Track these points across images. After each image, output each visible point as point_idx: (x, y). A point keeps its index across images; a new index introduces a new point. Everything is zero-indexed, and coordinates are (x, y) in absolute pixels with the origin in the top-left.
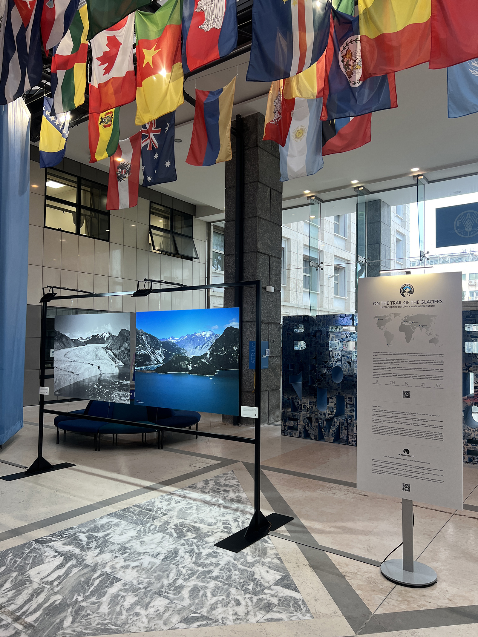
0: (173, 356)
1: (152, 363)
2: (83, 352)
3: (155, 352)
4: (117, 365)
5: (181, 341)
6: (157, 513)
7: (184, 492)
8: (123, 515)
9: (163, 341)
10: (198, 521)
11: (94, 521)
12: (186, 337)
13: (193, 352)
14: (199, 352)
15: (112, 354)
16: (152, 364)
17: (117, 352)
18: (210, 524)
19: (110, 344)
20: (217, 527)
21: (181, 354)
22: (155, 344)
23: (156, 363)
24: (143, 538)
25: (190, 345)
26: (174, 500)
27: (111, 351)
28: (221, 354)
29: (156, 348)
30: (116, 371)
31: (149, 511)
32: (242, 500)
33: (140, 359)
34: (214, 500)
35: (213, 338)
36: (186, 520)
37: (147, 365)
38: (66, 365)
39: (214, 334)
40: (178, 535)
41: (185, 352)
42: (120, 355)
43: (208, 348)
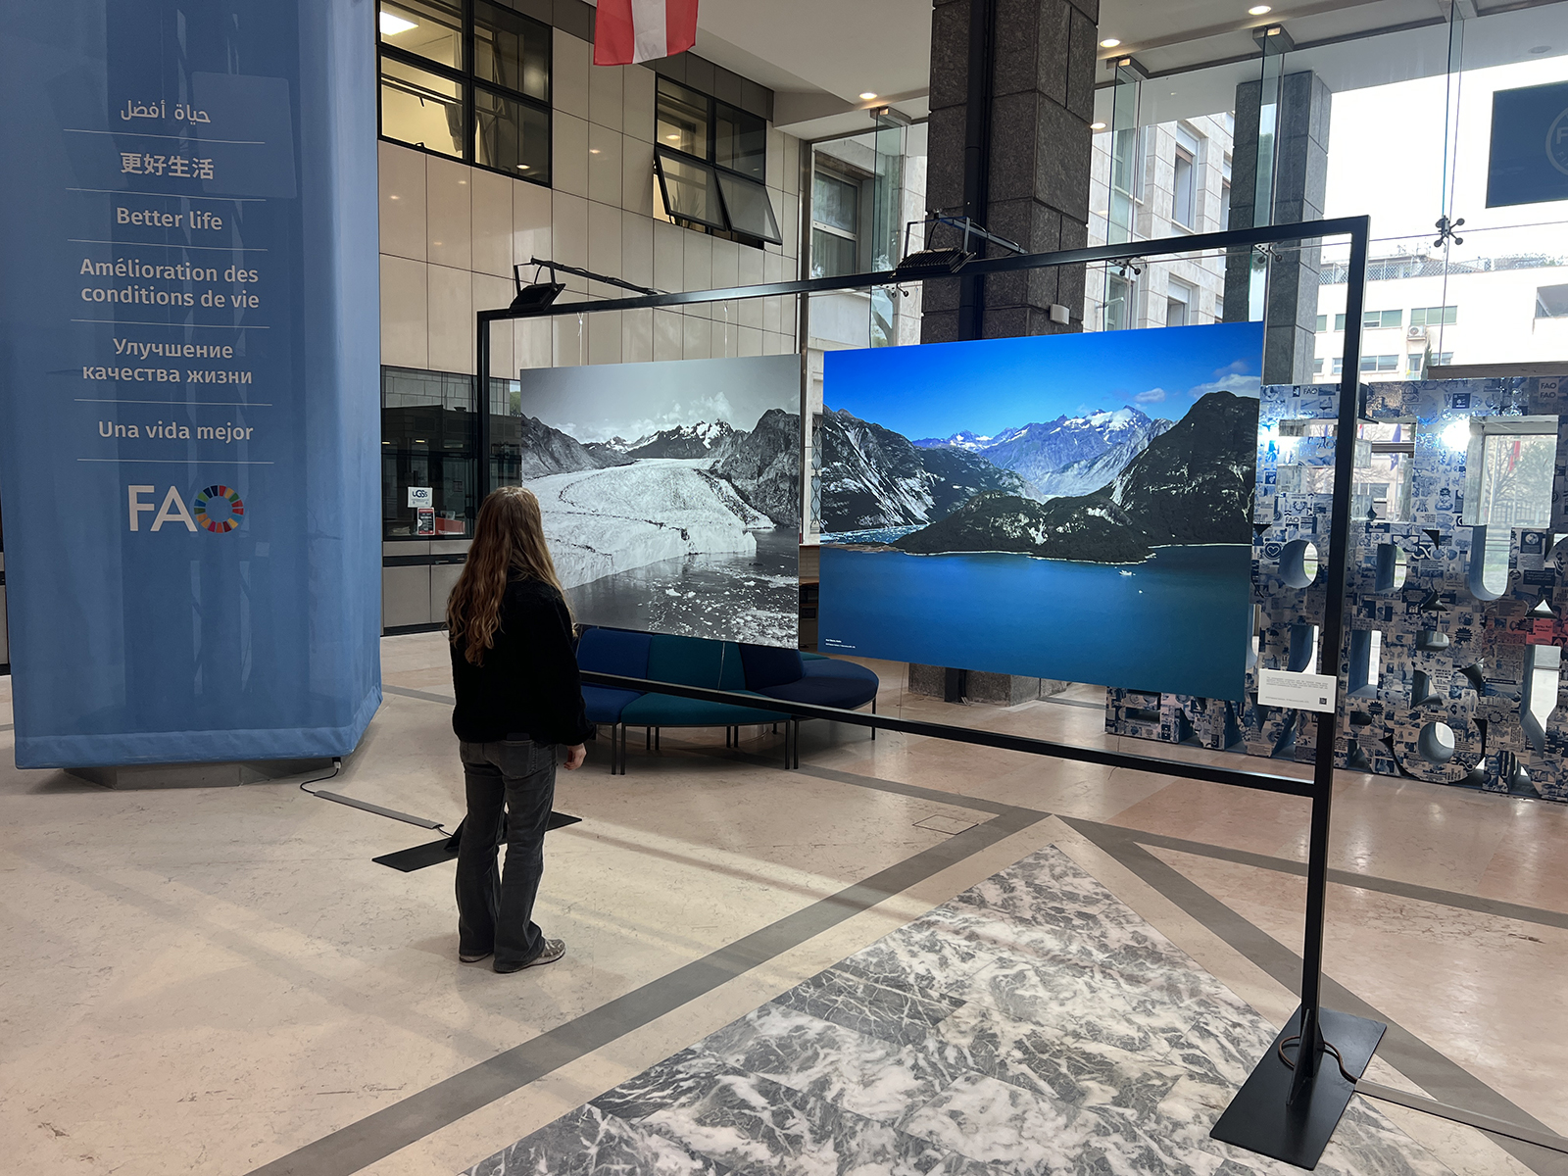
0: (967, 496)
1: (883, 520)
2: (625, 485)
3: (895, 484)
4: (749, 526)
5: (1003, 445)
6: (929, 997)
7: (961, 917)
8: (822, 1000)
9: (931, 446)
10: (1083, 1031)
11: (744, 1024)
12: (1023, 432)
13: (1050, 482)
14: (1076, 484)
15: (732, 492)
16: (884, 525)
17: (749, 486)
18: (1128, 1045)
19: (723, 461)
20: (1160, 1058)
21: (1002, 490)
22: (896, 456)
23: (899, 519)
24: (948, 1099)
25: (1039, 458)
26: (946, 945)
27: (729, 481)
28: (1173, 488)
29: (901, 472)
30: (748, 546)
31: (899, 987)
32: (1160, 948)
33: (840, 509)
34: (1074, 948)
35: (1141, 432)
36: (1038, 1023)
37: (864, 528)
38: (565, 524)
39: (1143, 419)
40: (1057, 1086)
41: (1016, 482)
42: (761, 496)
43: (1117, 471)
